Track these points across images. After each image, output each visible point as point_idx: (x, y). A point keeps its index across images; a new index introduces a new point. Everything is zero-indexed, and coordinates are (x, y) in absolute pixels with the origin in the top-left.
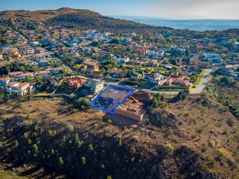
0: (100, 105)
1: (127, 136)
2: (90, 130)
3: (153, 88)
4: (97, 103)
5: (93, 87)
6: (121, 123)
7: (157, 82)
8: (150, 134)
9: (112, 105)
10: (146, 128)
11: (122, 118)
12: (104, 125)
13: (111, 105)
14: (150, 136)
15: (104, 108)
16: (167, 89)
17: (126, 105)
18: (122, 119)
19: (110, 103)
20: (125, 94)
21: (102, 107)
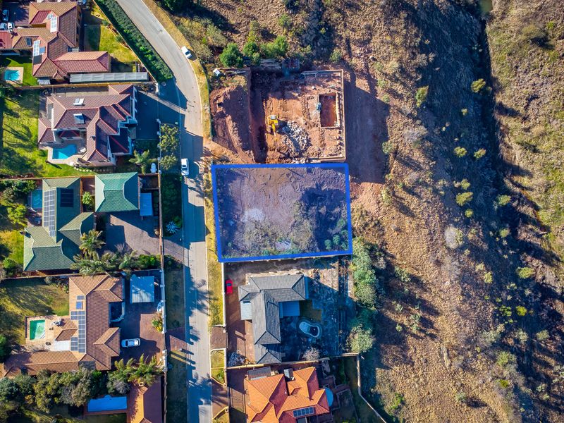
0: (341, 223)
1: (399, 88)
2: (427, 186)
3: (167, 104)
6: (370, 122)
8: (364, 43)
9: (322, 185)
10: (351, 57)
11: (354, 127)
12: (400, 161)
14: (369, 41)
15: (340, 206)
16: (150, 57)
17: (309, 141)
18: (357, 127)
19: (320, 194)
20: (252, 177)
21: (340, 212)
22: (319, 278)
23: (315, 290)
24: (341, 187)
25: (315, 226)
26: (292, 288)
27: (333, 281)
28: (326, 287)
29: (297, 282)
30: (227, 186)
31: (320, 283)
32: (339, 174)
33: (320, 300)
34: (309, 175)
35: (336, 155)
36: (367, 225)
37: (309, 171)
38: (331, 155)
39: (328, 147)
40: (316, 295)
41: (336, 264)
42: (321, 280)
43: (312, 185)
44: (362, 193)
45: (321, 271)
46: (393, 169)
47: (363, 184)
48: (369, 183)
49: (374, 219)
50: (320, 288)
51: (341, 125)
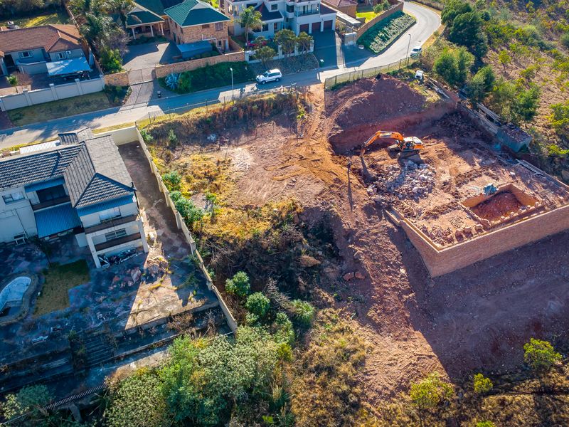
4: (274, 307)
5: (106, 213)
7: (327, 17)
11: (516, 276)
13: (359, 250)
15: (338, 299)
16: (382, 34)
17: (420, 195)
18: (520, 283)
19: (338, 244)
20: (301, 141)
21: (326, 305)
22: (150, 279)
23: (116, 279)
24: (379, 284)
25: (265, 242)
26: (97, 175)
27: (150, 311)
28: (130, 300)
29: (114, 182)
30: (267, 119)
31: (136, 287)
32: (403, 271)
33: (93, 296)
34: (361, 216)
35: (433, 238)
36: (331, 371)
37: (368, 210)
38: (425, 230)
39: (435, 223)
40: (104, 284)
41: (194, 304)
42: (145, 287)
43: (348, 223)
44: (397, 339)
45: (168, 280)
46: (509, 398)
47: (418, 335)
48: (428, 346)
49: (358, 390)
50: (127, 289)
51: (494, 227)
